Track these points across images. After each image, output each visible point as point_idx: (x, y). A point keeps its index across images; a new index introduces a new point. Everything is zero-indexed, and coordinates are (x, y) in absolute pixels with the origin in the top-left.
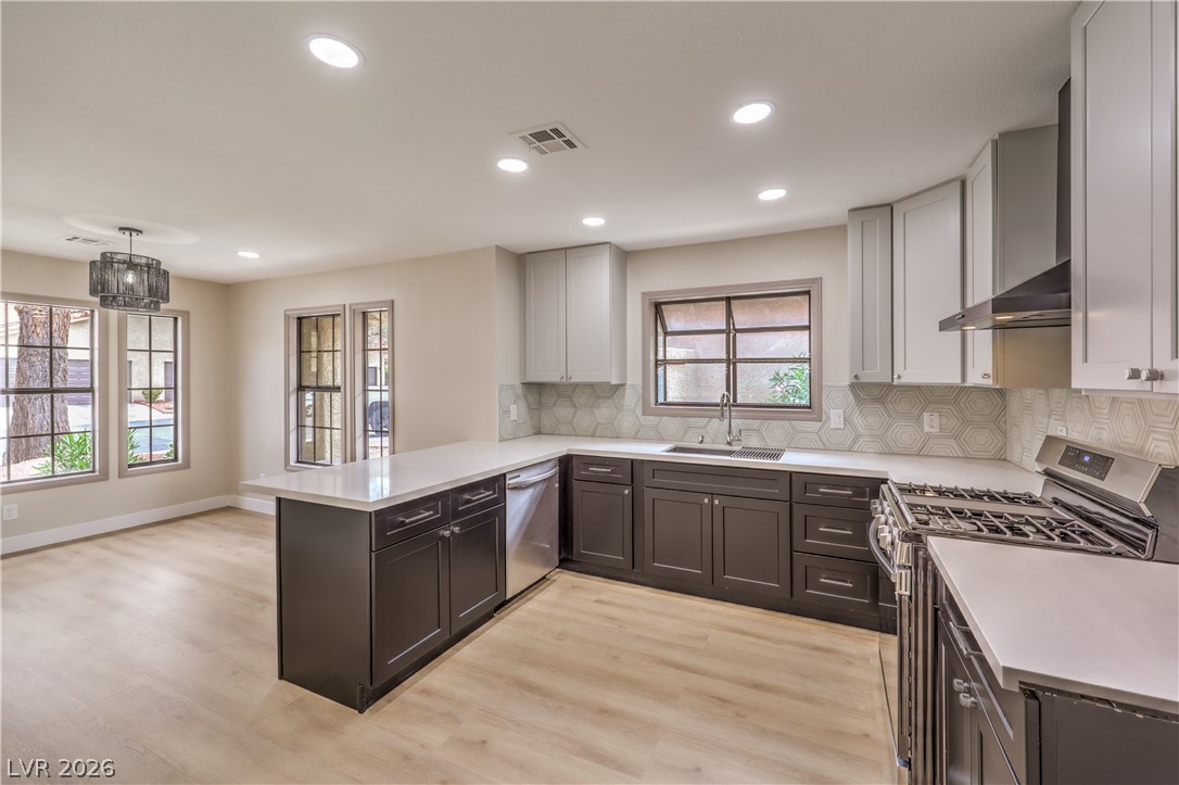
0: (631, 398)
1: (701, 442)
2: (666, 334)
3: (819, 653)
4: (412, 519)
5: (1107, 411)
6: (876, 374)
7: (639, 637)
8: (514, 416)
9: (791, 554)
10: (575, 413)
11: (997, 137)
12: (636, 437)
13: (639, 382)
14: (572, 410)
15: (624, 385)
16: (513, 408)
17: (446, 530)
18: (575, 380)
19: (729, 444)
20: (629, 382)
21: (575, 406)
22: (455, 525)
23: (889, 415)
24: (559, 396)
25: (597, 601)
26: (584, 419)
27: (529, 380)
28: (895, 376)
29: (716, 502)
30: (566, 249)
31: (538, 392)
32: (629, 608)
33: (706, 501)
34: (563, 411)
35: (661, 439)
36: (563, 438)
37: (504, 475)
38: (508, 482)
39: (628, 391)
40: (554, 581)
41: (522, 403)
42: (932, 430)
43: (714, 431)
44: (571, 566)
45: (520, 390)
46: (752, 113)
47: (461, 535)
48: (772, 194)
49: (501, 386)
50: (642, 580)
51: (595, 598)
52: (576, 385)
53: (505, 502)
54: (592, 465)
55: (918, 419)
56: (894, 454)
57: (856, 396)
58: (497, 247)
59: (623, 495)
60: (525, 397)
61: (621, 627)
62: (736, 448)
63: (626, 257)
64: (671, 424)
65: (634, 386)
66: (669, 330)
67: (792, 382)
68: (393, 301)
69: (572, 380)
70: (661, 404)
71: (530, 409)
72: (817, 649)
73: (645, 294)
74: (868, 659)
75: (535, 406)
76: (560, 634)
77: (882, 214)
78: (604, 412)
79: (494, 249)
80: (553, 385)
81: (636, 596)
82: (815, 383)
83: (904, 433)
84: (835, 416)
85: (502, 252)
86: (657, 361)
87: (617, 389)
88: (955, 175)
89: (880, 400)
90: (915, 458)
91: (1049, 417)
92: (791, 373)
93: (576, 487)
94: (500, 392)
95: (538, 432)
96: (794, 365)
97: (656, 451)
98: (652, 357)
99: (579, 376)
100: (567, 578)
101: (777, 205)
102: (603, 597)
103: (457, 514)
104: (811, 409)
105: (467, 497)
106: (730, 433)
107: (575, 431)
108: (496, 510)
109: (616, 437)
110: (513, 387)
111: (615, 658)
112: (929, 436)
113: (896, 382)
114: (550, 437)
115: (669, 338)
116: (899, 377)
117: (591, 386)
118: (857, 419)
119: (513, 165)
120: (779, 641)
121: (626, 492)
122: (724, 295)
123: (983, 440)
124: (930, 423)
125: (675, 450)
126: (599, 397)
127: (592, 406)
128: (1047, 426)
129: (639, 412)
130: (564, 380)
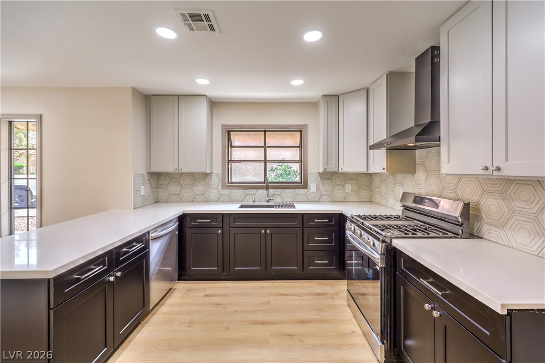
0: (215, 181)
1: (254, 202)
2: (232, 147)
3: (320, 297)
4: (86, 275)
5: (423, 182)
6: (332, 168)
7: (236, 311)
8: (142, 193)
9: (303, 252)
10: (181, 190)
11: (388, 73)
12: (218, 201)
13: (220, 172)
14: (179, 188)
15: (211, 173)
16: (142, 188)
17: (111, 276)
18: (184, 170)
19: (268, 201)
20: (214, 172)
21: (181, 185)
22: (117, 271)
23: (334, 186)
24: (171, 180)
25: (205, 296)
26: (187, 193)
27: (153, 170)
28: (340, 169)
29: (268, 232)
30: (179, 96)
31: (156, 178)
32: (225, 295)
33: (263, 231)
34: (173, 189)
35: (232, 201)
36: (175, 203)
37: (149, 232)
38: (151, 235)
39: (214, 177)
40: (175, 289)
41: (148, 184)
42: (348, 191)
43: (261, 196)
44: (185, 277)
45: (146, 177)
46: (313, 36)
47: (122, 276)
48: (297, 82)
49: (135, 175)
50: (226, 277)
51: (203, 294)
52: (182, 174)
53: (149, 248)
54: (199, 218)
55: (344, 187)
56: (335, 202)
57: (321, 177)
58: (132, 87)
59: (217, 234)
60: (149, 180)
61: (224, 308)
62: (273, 204)
63: (214, 105)
64: (238, 193)
65: (217, 174)
66: (233, 145)
67: (278, 171)
68: (41, 115)
69: (182, 171)
70: (231, 183)
71: (152, 188)
72: (318, 294)
73: (223, 126)
74: (338, 294)
75: (154, 186)
76: (189, 323)
77: (334, 99)
78: (199, 188)
79: (131, 89)
80: (167, 174)
81: (226, 287)
82: (303, 172)
83: (339, 193)
84: (312, 186)
85: (136, 92)
86: (228, 161)
87: (206, 176)
88: (364, 87)
89: (330, 179)
90: (342, 203)
91: (395, 184)
92: (280, 167)
93: (188, 232)
94: (134, 178)
95: (157, 201)
96: (280, 164)
97: (233, 208)
98: (227, 159)
99: (186, 169)
100: (181, 286)
101: (298, 88)
102: (208, 292)
103: (119, 263)
104: (303, 184)
105: (125, 249)
106: (268, 196)
107: (181, 200)
108: (144, 254)
109: (207, 201)
110: (142, 175)
111: (227, 328)
112: (347, 194)
113: (340, 171)
114: (166, 204)
115: (233, 149)
116: (342, 169)
117: (192, 174)
118: (322, 188)
119: (166, 33)
120: (302, 295)
121: (220, 232)
122: (263, 129)
123: (365, 194)
124: (348, 188)
125: (241, 207)
126: (196, 180)
127: (192, 185)
128: (394, 188)
129: (220, 188)
130: (177, 171)
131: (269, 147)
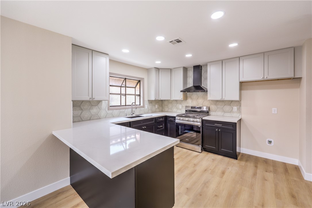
0: (104, 105)
1: (126, 115)
6: (157, 98)
10: (82, 112)
11: (183, 67)
12: (106, 117)
19: (132, 115)
21: (82, 110)
23: (152, 106)
26: (86, 114)
28: (160, 98)
29: (145, 127)
30: (92, 50)
35: (113, 117)
39: (103, 102)
42: (156, 107)
56: (153, 112)
57: (149, 102)
64: (116, 112)
65: (105, 101)
77: (158, 70)
78: (94, 110)
84: (146, 106)
87: (99, 102)
89: (151, 103)
91: (177, 104)
106: (132, 112)
109: (99, 118)
118: (149, 107)
122: (125, 78)
123: (161, 108)
126: (93, 106)
127: (90, 109)
128: (176, 105)
129: (107, 110)
130: (91, 99)
131: (127, 87)
